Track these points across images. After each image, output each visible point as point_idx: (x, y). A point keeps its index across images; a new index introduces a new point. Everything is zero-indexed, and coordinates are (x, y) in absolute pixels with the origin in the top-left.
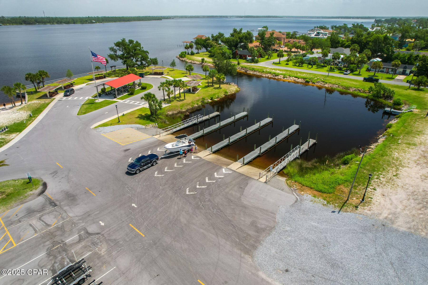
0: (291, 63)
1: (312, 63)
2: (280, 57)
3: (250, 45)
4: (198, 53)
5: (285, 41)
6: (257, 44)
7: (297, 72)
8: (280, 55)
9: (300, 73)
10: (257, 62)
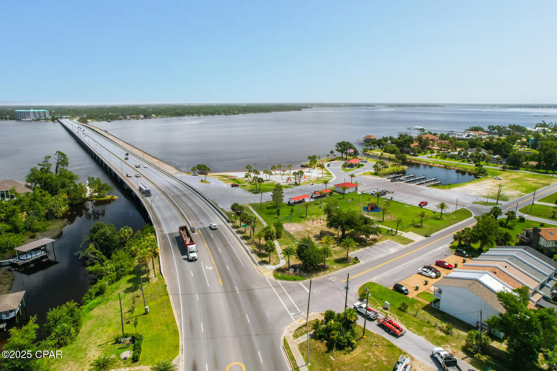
0: (439, 157)
1: (452, 157)
2: (432, 153)
3: (412, 146)
4: (374, 149)
5: (438, 142)
6: (417, 144)
7: (441, 162)
8: (432, 152)
9: (443, 162)
10: (417, 156)
